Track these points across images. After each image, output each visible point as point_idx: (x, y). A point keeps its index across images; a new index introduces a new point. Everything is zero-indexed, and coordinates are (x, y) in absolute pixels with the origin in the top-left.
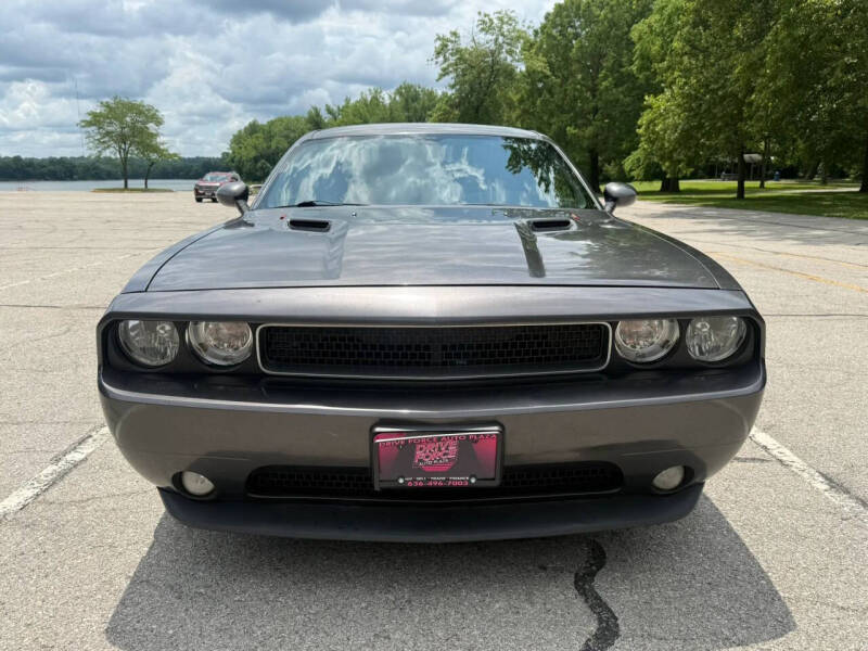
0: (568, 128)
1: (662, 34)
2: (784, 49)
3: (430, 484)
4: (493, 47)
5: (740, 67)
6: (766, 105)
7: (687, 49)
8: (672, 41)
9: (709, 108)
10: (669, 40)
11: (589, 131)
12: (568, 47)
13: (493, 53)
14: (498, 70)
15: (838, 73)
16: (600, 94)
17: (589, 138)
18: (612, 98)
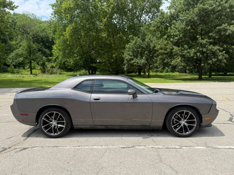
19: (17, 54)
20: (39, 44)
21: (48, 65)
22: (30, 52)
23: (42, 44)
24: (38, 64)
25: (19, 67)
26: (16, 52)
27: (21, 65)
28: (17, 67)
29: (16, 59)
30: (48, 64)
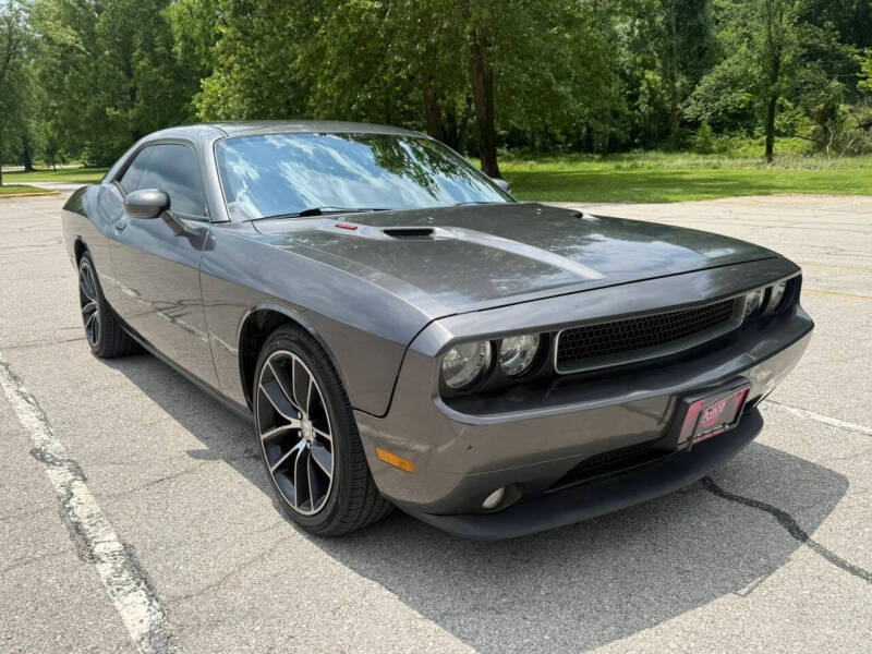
0: (108, 109)
1: (201, 16)
2: (343, 44)
3: (715, 433)
4: (8, 14)
5: (300, 57)
6: (332, 94)
7: (240, 34)
8: (213, 26)
9: (270, 94)
10: (211, 23)
11: (132, 113)
12: (91, 21)
13: (8, 20)
14: (18, 41)
15: (391, 70)
16: (139, 74)
17: (132, 121)
18: (151, 79)
19: (724, 78)
20: (821, 26)
21: (850, 118)
22: (776, 64)
23: (830, 23)
24: (808, 114)
25: (733, 128)
26: (723, 70)
27: (741, 120)
28: (725, 130)
29: (718, 100)
30: (851, 111)
